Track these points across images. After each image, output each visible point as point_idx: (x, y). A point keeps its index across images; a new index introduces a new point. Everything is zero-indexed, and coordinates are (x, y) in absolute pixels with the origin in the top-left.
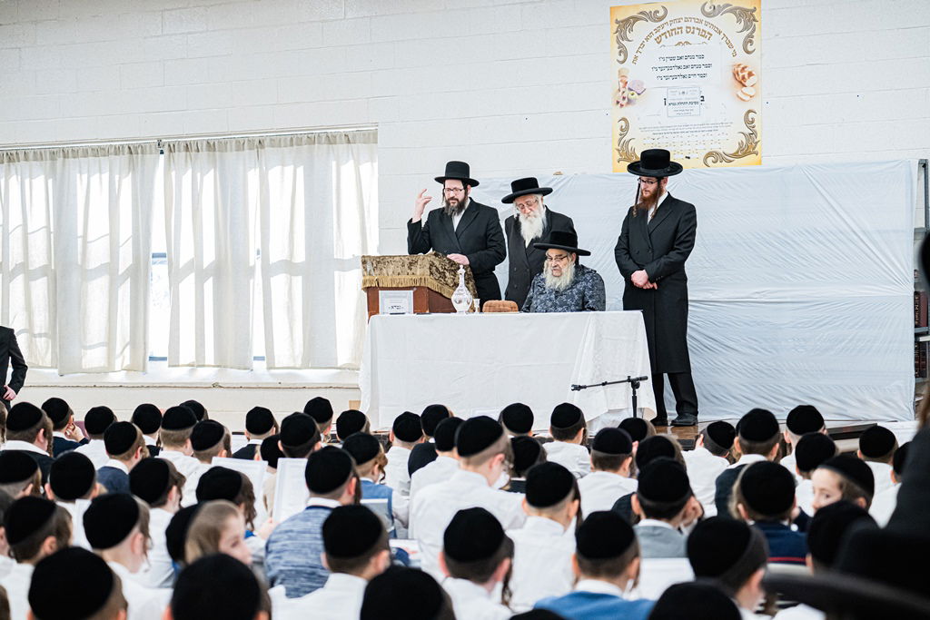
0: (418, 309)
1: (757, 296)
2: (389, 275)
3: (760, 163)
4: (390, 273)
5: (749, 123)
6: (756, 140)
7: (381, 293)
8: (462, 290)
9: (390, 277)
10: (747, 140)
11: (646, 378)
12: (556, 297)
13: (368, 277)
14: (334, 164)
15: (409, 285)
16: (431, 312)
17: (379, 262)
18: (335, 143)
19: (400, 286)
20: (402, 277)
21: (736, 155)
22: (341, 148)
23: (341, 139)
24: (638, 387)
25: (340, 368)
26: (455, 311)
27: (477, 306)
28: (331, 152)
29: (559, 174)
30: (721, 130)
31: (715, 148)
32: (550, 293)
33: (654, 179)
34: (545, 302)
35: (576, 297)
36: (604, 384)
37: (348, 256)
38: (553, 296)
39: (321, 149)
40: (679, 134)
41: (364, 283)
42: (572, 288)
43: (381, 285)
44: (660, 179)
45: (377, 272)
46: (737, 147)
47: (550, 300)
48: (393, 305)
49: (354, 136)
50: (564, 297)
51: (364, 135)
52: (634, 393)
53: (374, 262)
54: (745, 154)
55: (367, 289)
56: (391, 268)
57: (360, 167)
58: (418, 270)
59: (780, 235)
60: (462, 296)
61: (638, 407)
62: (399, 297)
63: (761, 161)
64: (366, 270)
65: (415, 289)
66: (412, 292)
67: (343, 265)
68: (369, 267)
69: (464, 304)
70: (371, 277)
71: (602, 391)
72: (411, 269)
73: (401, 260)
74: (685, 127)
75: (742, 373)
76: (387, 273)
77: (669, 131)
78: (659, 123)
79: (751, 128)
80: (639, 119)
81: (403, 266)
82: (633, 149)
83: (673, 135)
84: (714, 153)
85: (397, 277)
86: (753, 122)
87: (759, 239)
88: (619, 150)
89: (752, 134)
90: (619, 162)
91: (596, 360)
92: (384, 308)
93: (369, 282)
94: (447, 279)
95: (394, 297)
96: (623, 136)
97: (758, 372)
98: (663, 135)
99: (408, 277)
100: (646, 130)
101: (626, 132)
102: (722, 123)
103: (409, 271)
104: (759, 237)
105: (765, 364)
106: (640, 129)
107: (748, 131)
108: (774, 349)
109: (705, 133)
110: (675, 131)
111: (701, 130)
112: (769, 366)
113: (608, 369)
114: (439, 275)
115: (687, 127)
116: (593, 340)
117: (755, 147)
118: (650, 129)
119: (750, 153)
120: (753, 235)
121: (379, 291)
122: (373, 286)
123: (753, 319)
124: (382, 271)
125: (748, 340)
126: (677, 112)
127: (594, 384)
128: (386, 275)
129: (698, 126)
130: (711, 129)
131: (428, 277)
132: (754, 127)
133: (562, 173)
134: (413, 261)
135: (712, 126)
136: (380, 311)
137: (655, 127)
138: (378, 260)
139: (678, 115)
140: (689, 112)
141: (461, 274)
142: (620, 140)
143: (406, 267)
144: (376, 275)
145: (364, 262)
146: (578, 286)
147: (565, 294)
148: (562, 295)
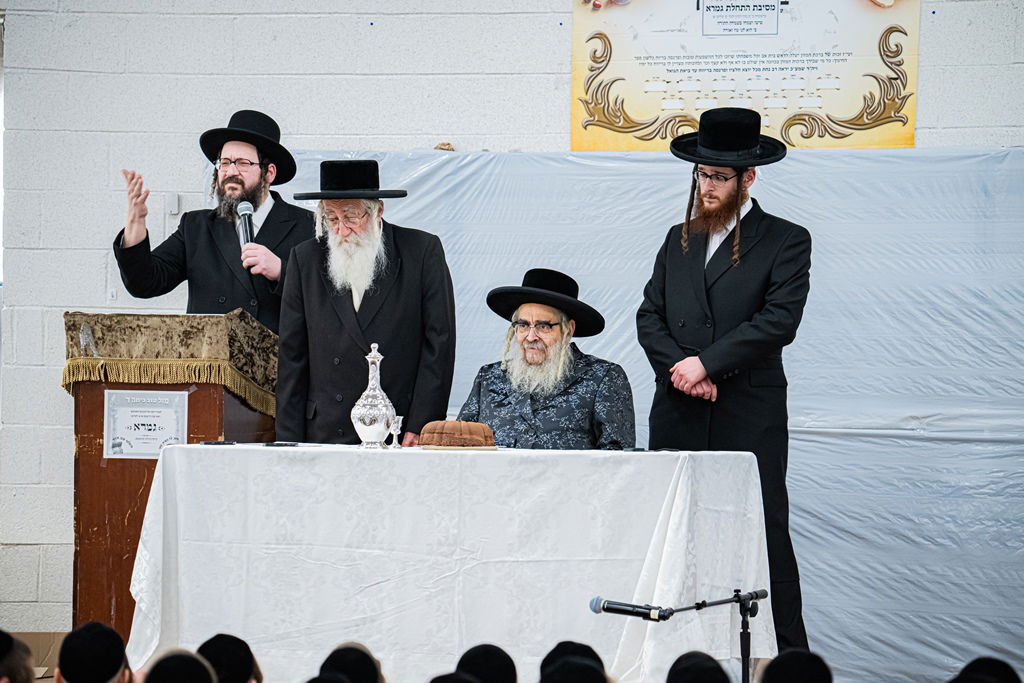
0: (201, 429)
1: (914, 424)
2: (132, 355)
3: (910, 141)
4: (137, 350)
5: (890, 54)
6: (903, 93)
7: (109, 395)
8: (375, 397)
9: (134, 363)
10: (884, 93)
11: (763, 595)
12: (535, 412)
13: (81, 361)
15: (181, 379)
16: (229, 441)
17: (110, 328)
19: (159, 381)
20: (171, 361)
21: (856, 123)
24: (754, 614)
27: (395, 431)
29: (446, 147)
30: (823, 68)
31: (809, 105)
32: (521, 403)
34: (512, 421)
35: (578, 415)
36: (699, 606)
38: (527, 410)
40: (729, 74)
41: (73, 370)
43: (112, 378)
44: (742, 172)
45: (105, 349)
46: (860, 105)
47: (523, 419)
48: (139, 421)
50: (552, 412)
52: (745, 625)
53: (98, 328)
54: (879, 120)
55: (75, 388)
56: (140, 343)
58: (205, 348)
59: (974, 300)
61: (752, 656)
62: (153, 404)
63: (913, 137)
64: (77, 344)
65: (193, 389)
66: (186, 394)
68: (83, 338)
70: (90, 362)
72: (188, 346)
73: (163, 325)
74: (742, 59)
75: (872, 588)
76: (129, 351)
77: (703, 66)
78: (683, 47)
79: (893, 66)
80: (635, 37)
81: (167, 338)
82: (619, 102)
83: (715, 75)
84: (807, 118)
85: (154, 362)
86: (898, 53)
87: (920, 303)
88: (587, 102)
89: (895, 79)
90: (585, 128)
91: (690, 553)
92: (114, 429)
93: (82, 371)
94: (255, 368)
95: (141, 404)
96: (597, 72)
97: (911, 586)
98: (690, 74)
99: (180, 361)
100: (650, 61)
101: (605, 62)
102: (828, 54)
103: (182, 349)
104: (921, 300)
105: (928, 571)
106: (638, 58)
107: (885, 72)
108: (950, 538)
109: (787, 73)
110: (719, 66)
111: (778, 66)
112: (936, 575)
113: (707, 574)
114: (244, 361)
115: (746, 60)
116: (687, 511)
117: (902, 106)
118: (661, 60)
119: (889, 120)
120: (905, 294)
121: (106, 392)
122: (93, 379)
123: (903, 473)
124: (117, 347)
125: (891, 517)
126: (726, 26)
127: (684, 606)
128: (126, 357)
129: (772, 59)
130: (800, 65)
131: (226, 363)
132: (900, 64)
133: (453, 146)
134: (192, 327)
135: (805, 58)
136: (105, 433)
137: (671, 58)
138: (108, 323)
139: (727, 32)
140: (753, 26)
141: (373, 363)
142: (590, 81)
143: (176, 340)
144: (100, 356)
145: (72, 327)
146: (581, 390)
147: (553, 406)
148: (547, 408)
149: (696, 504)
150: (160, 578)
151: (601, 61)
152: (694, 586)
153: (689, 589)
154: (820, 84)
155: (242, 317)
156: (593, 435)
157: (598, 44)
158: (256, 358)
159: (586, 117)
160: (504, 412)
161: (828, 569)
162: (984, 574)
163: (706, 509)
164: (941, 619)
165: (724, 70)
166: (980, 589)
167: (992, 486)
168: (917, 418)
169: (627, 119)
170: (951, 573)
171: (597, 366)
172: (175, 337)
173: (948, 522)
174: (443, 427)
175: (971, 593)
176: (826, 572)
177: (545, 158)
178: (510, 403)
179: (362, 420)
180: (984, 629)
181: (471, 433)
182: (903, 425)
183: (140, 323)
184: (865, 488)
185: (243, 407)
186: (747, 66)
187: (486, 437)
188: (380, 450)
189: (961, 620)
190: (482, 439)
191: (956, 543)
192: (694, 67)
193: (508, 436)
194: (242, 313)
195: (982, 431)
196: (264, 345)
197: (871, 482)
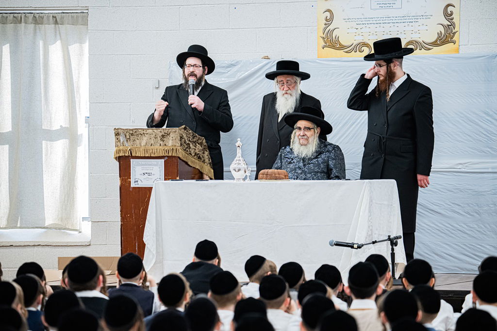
0: (169, 176)
1: (460, 166)
3: (457, 50)
4: (143, 144)
5: (448, 15)
6: (454, 31)
7: (133, 161)
8: (240, 160)
9: (143, 148)
10: (446, 31)
11: (400, 237)
12: (304, 165)
13: (121, 148)
14: (41, 43)
15: (161, 155)
16: (181, 179)
17: (132, 134)
18: (42, 24)
19: (152, 156)
20: (157, 147)
21: (435, 44)
22: (49, 28)
23: (48, 19)
24: (396, 245)
25: (46, 228)
26: (234, 179)
27: (248, 174)
28: (38, 31)
29: (266, 58)
30: (421, 21)
31: (415, 37)
32: (298, 162)
33: (383, 63)
34: (295, 169)
35: (322, 166)
36: (374, 243)
37: (56, 127)
38: (301, 164)
39: (26, 30)
40: (382, 25)
41: (118, 151)
42: (316, 157)
43: (134, 155)
45: (130, 143)
46: (436, 36)
47: (300, 168)
48: (145, 172)
49: (62, 18)
50: (311, 165)
51: (72, 17)
52: (393, 250)
53: (127, 134)
54: (444, 43)
55: (119, 159)
56: (144, 140)
57: (70, 47)
58: (171, 141)
59: (484, 115)
62: (151, 165)
64: (119, 141)
65: (166, 158)
66: (163, 160)
67: (52, 136)
68: (122, 138)
70: (125, 148)
72: (163, 141)
73: (153, 133)
74: (387, 19)
75: (445, 234)
76: (140, 144)
77: (371, 22)
78: (363, 14)
79: (450, 20)
80: (343, 11)
81: (155, 138)
82: (337, 37)
83: (376, 25)
84: (414, 42)
85: (151, 148)
86: (451, 15)
87: (462, 117)
88: (324, 38)
89: (451, 25)
90: (323, 48)
91: (370, 221)
92: (135, 175)
93: (122, 152)
94: (191, 150)
95: (145, 165)
96: (328, 25)
97: (460, 232)
98: (365, 25)
99: (161, 147)
100: (349, 20)
101: (330, 22)
102: (422, 16)
103: (161, 142)
104: (462, 116)
105: (467, 226)
106: (344, 19)
107: (446, 23)
108: (476, 212)
109: (406, 24)
110: (378, 22)
111: (402, 21)
112: (471, 227)
113: (377, 229)
114: (186, 146)
115: (389, 19)
116: (368, 204)
117: (453, 36)
118: (354, 20)
119: (448, 42)
120: (456, 114)
121: (131, 160)
122: (126, 155)
123: (456, 186)
124: (135, 142)
125: (451, 204)
126: (380, 5)
127: (368, 243)
128: (139, 146)
129: (399, 18)
130: (411, 20)
131: (179, 148)
132: (452, 19)
133: (269, 57)
134: (165, 133)
135: (413, 18)
136: (131, 177)
137: (358, 19)
138: (131, 132)
139: (381, 8)
140: (392, 5)
141: (239, 146)
142: (325, 29)
143: (159, 138)
144: (128, 146)
145: (117, 134)
146: (323, 156)
147: (312, 163)
148: (309, 164)
149: (372, 201)
150: (155, 235)
151: (329, 21)
152: (372, 235)
153: (369, 236)
154: (419, 28)
155: (185, 129)
156: (328, 174)
157: (328, 14)
158: (191, 145)
159: (324, 44)
160: (291, 165)
161: (425, 226)
162: (490, 226)
163: (376, 203)
164: (472, 245)
165: (380, 23)
166: (489, 233)
167: (493, 191)
168: (461, 164)
169: (340, 44)
170: (476, 226)
171: (329, 147)
172: (159, 137)
173: (475, 206)
174: (268, 172)
175: (485, 235)
176: (425, 227)
177: (307, 61)
178: (294, 162)
179: (235, 170)
180: (490, 249)
181: (279, 174)
182: (456, 167)
183: (144, 132)
184: (440, 193)
185: (186, 165)
186: (389, 22)
187: (285, 176)
188: (242, 181)
189: (481, 246)
190: (284, 177)
191: (479, 214)
192: (368, 22)
193: (294, 175)
194: (185, 127)
195: (488, 168)
196: (194, 140)
197: (443, 190)
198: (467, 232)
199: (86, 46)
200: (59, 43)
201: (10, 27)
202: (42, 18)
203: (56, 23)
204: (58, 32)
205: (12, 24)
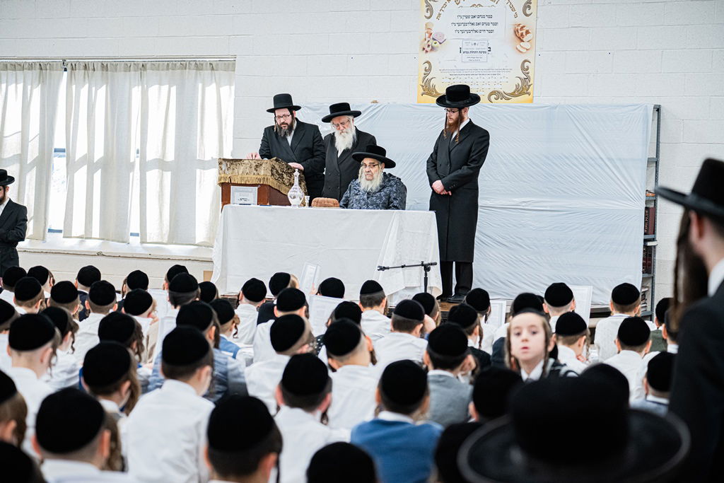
0: (261, 201)
1: (523, 204)
2: (239, 173)
3: (532, 101)
4: (240, 173)
5: (525, 69)
6: (529, 84)
7: (232, 188)
8: (296, 189)
9: (240, 176)
10: (523, 84)
11: (436, 264)
12: (368, 198)
13: (223, 175)
14: (200, 85)
15: (254, 183)
17: (232, 164)
18: (202, 70)
19: (247, 183)
20: (252, 175)
21: (513, 95)
22: (207, 73)
23: (206, 66)
24: (430, 271)
25: (197, 245)
26: (290, 205)
27: (307, 201)
28: (198, 75)
29: (376, 102)
30: (502, 74)
31: (498, 88)
32: (364, 194)
33: (456, 109)
34: (359, 201)
35: (384, 199)
36: (403, 267)
37: (208, 158)
38: (365, 197)
39: (190, 74)
40: (471, 76)
41: (220, 180)
42: (380, 191)
43: (232, 182)
44: (461, 109)
45: (230, 171)
46: (515, 88)
47: (364, 200)
48: (242, 197)
49: (217, 65)
50: (374, 198)
51: (225, 64)
52: (426, 274)
53: (228, 164)
54: (521, 94)
55: (222, 184)
56: (241, 169)
57: (221, 89)
58: (263, 171)
60: (297, 193)
61: (428, 286)
62: (246, 192)
63: (533, 100)
64: (221, 169)
65: (259, 186)
66: (257, 188)
67: (204, 165)
68: (224, 167)
69: (298, 199)
70: (225, 175)
71: (401, 272)
72: (257, 170)
73: (249, 163)
75: (509, 263)
77: (462, 73)
78: (455, 66)
79: (526, 74)
80: (439, 63)
81: (250, 168)
82: (434, 86)
83: (465, 76)
84: (496, 92)
85: (246, 176)
86: (527, 69)
88: (423, 86)
89: (526, 79)
90: (422, 95)
91: (398, 247)
92: (234, 200)
93: (223, 179)
95: (242, 191)
96: (427, 75)
97: (522, 263)
98: (457, 76)
99: (254, 176)
100: (444, 71)
102: (504, 69)
103: (255, 172)
104: (527, 159)
105: (527, 258)
106: (440, 70)
107: (523, 76)
108: (535, 246)
109: (490, 76)
110: (467, 73)
111: (487, 74)
112: (531, 259)
113: (407, 255)
115: (476, 71)
117: (528, 89)
118: (448, 71)
119: (524, 94)
120: (523, 157)
121: (231, 186)
122: (227, 182)
123: (520, 222)
124: (234, 171)
125: (515, 238)
126: (470, 59)
128: (237, 174)
129: (485, 71)
130: (495, 73)
131: (270, 177)
132: (528, 73)
133: (378, 102)
134: (258, 164)
135: (496, 71)
136: (231, 202)
137: (451, 70)
138: (232, 162)
139: (470, 61)
140: (479, 59)
142: (424, 78)
143: (253, 168)
144: (229, 173)
145: (220, 163)
146: (385, 190)
147: (375, 196)
151: (428, 71)
152: (400, 259)
155: (277, 160)
157: (427, 65)
158: (285, 176)
159: (423, 91)
160: (357, 197)
165: (469, 75)
166: (544, 264)
167: (549, 227)
168: (525, 202)
169: (436, 92)
170: (535, 258)
173: (534, 240)
179: (291, 197)
183: (242, 162)
184: (507, 227)
186: (477, 73)
191: (537, 248)
192: (459, 73)
195: (547, 207)
197: (509, 225)
198: (528, 263)
199: (233, 88)
200: (214, 85)
201: (178, 72)
202: (202, 65)
203: (213, 69)
204: (213, 78)
205: (179, 71)
